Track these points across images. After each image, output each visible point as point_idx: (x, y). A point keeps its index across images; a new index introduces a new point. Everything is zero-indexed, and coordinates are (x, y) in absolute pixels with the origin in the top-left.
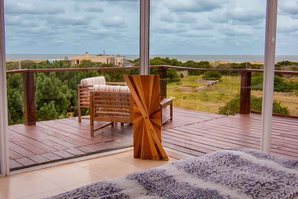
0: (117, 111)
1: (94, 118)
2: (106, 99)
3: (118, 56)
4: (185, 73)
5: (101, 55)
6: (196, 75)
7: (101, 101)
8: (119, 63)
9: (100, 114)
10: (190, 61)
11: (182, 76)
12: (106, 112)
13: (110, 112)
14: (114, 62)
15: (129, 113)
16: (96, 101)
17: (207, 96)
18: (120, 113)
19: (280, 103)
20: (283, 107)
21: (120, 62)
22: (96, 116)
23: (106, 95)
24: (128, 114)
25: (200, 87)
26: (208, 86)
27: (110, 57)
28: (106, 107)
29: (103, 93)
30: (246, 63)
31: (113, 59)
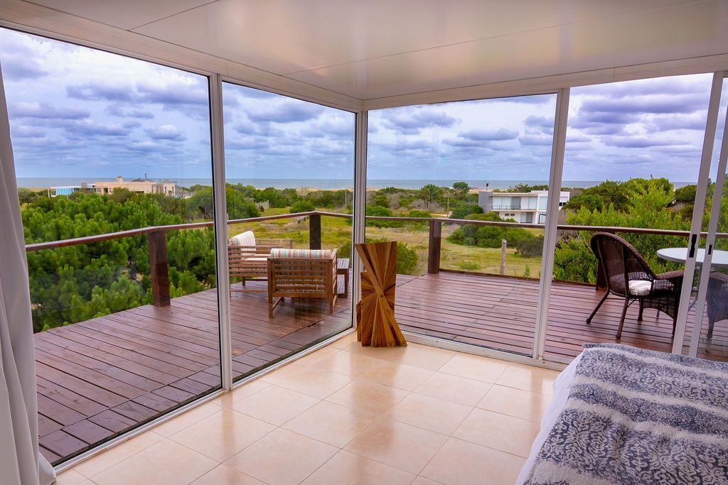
0: (307, 283)
1: (274, 294)
2: (290, 268)
3: (167, 181)
4: (266, 205)
5: (139, 180)
6: (281, 207)
7: (282, 270)
8: (170, 192)
9: (282, 288)
10: (270, 189)
11: (262, 209)
12: (291, 285)
13: (297, 285)
14: (162, 190)
15: (325, 285)
16: (276, 270)
17: (301, 236)
18: (311, 286)
19: (406, 244)
20: (410, 249)
21: (171, 190)
22: (276, 290)
23: (290, 263)
24: (323, 286)
25: (289, 224)
26: (299, 222)
27: (155, 183)
28: (290, 279)
29: (285, 260)
30: (343, 191)
31: (159, 187)
